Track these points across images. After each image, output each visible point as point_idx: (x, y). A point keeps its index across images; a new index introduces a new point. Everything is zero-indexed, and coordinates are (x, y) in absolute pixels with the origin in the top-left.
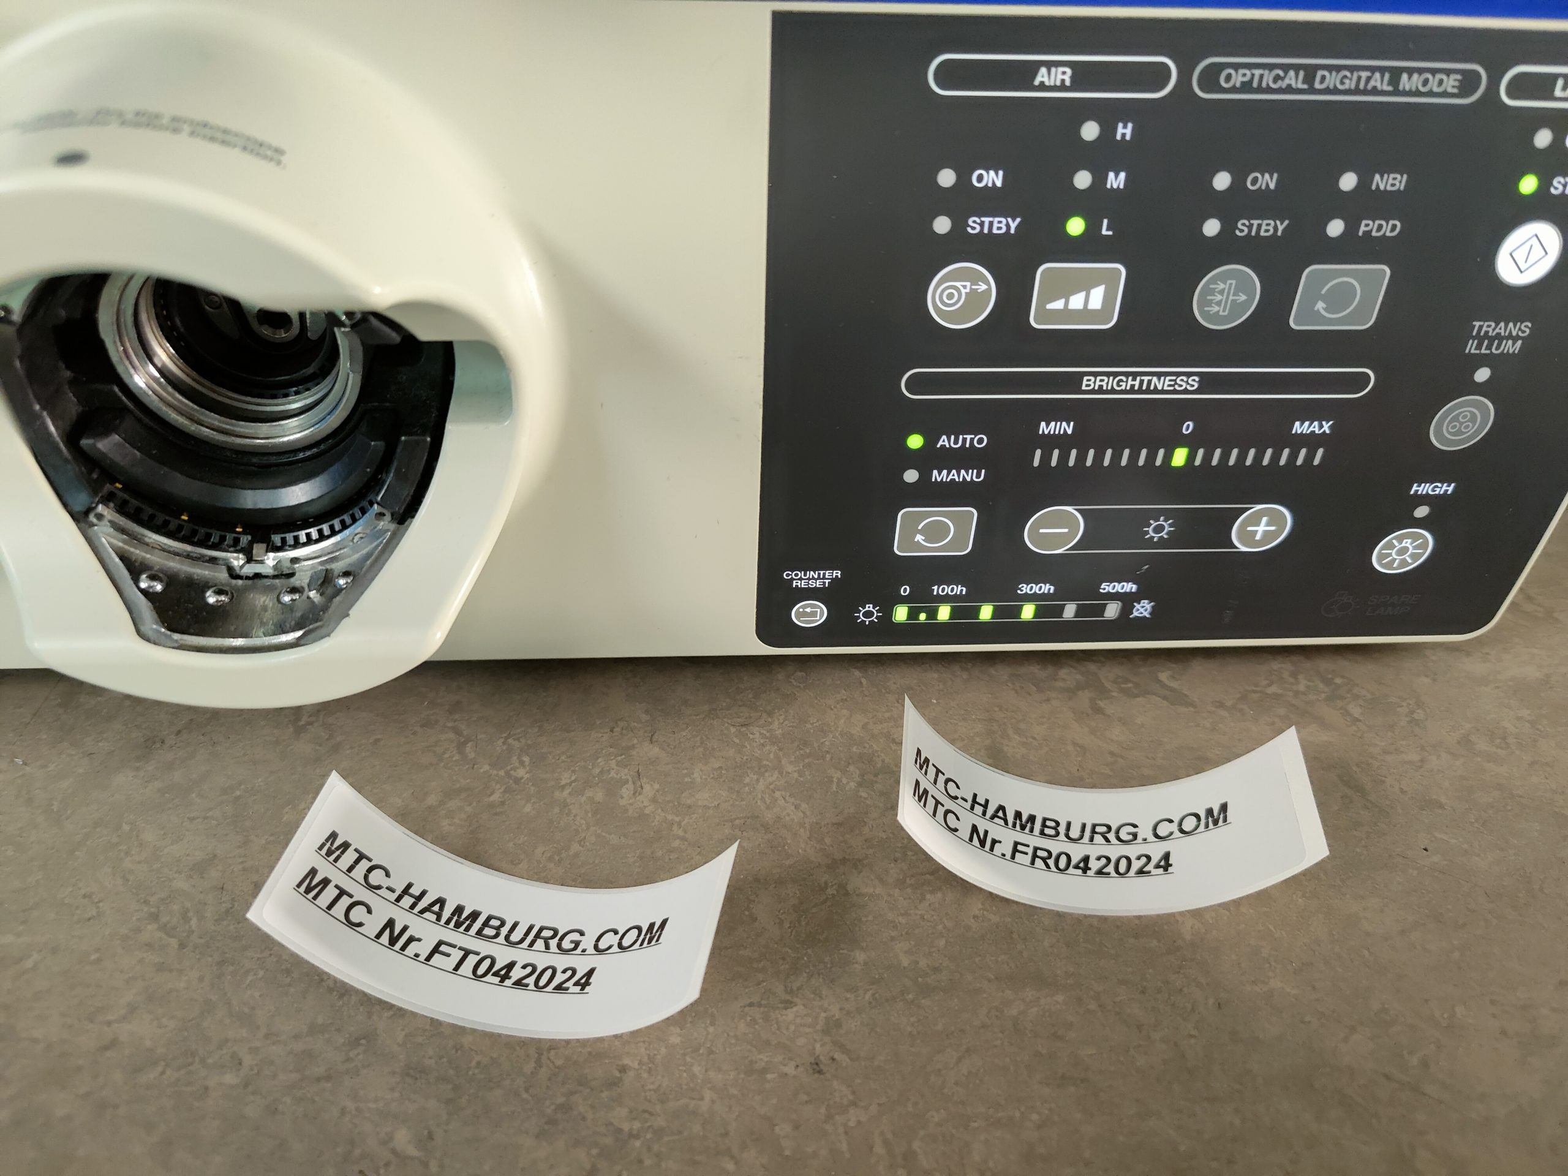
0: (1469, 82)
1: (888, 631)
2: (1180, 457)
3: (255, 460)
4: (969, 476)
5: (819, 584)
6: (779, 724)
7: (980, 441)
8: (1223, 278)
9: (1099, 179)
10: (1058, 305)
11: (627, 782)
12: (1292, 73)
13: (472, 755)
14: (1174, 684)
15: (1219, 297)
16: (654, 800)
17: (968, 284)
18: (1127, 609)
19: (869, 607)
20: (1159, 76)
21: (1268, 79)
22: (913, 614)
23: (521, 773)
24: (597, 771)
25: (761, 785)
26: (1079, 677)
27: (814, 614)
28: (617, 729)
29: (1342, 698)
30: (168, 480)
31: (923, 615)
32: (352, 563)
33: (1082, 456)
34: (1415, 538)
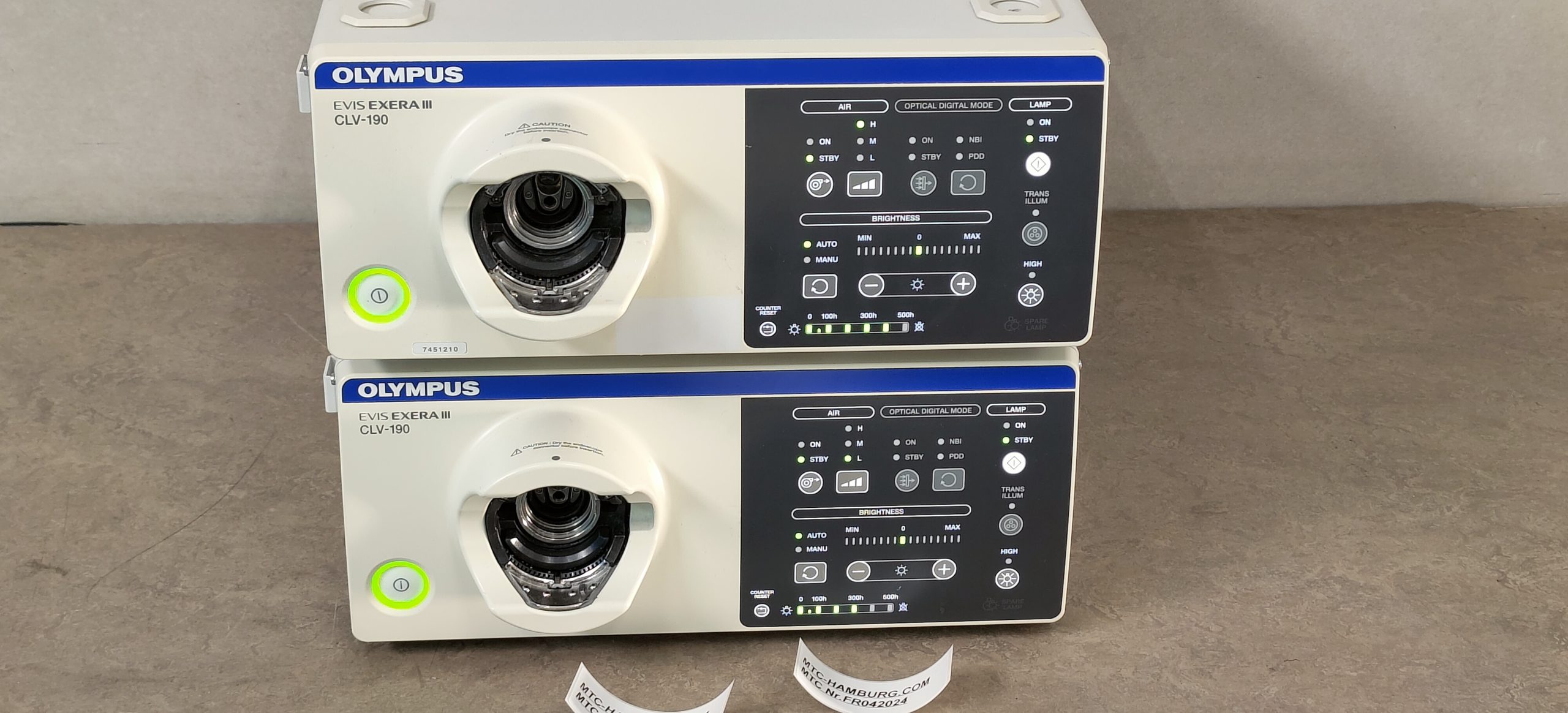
0: (975, 410)
1: (794, 619)
2: (903, 540)
3: (554, 546)
4: (821, 549)
5: (765, 597)
6: (750, 662)
7: (824, 535)
8: (904, 474)
9: (854, 443)
10: (846, 485)
11: (687, 682)
12: (913, 410)
13: (621, 674)
14: (929, 647)
15: (904, 481)
16: (698, 687)
17: (812, 479)
18: (896, 608)
19: (787, 607)
20: (869, 412)
21: (906, 412)
22: (806, 610)
23: (642, 679)
24: (674, 678)
25: (743, 682)
26: (886, 644)
27: (764, 611)
28: (681, 665)
29: (1004, 650)
30: (531, 554)
31: (810, 612)
32: (595, 581)
33: (864, 541)
34: (1011, 573)
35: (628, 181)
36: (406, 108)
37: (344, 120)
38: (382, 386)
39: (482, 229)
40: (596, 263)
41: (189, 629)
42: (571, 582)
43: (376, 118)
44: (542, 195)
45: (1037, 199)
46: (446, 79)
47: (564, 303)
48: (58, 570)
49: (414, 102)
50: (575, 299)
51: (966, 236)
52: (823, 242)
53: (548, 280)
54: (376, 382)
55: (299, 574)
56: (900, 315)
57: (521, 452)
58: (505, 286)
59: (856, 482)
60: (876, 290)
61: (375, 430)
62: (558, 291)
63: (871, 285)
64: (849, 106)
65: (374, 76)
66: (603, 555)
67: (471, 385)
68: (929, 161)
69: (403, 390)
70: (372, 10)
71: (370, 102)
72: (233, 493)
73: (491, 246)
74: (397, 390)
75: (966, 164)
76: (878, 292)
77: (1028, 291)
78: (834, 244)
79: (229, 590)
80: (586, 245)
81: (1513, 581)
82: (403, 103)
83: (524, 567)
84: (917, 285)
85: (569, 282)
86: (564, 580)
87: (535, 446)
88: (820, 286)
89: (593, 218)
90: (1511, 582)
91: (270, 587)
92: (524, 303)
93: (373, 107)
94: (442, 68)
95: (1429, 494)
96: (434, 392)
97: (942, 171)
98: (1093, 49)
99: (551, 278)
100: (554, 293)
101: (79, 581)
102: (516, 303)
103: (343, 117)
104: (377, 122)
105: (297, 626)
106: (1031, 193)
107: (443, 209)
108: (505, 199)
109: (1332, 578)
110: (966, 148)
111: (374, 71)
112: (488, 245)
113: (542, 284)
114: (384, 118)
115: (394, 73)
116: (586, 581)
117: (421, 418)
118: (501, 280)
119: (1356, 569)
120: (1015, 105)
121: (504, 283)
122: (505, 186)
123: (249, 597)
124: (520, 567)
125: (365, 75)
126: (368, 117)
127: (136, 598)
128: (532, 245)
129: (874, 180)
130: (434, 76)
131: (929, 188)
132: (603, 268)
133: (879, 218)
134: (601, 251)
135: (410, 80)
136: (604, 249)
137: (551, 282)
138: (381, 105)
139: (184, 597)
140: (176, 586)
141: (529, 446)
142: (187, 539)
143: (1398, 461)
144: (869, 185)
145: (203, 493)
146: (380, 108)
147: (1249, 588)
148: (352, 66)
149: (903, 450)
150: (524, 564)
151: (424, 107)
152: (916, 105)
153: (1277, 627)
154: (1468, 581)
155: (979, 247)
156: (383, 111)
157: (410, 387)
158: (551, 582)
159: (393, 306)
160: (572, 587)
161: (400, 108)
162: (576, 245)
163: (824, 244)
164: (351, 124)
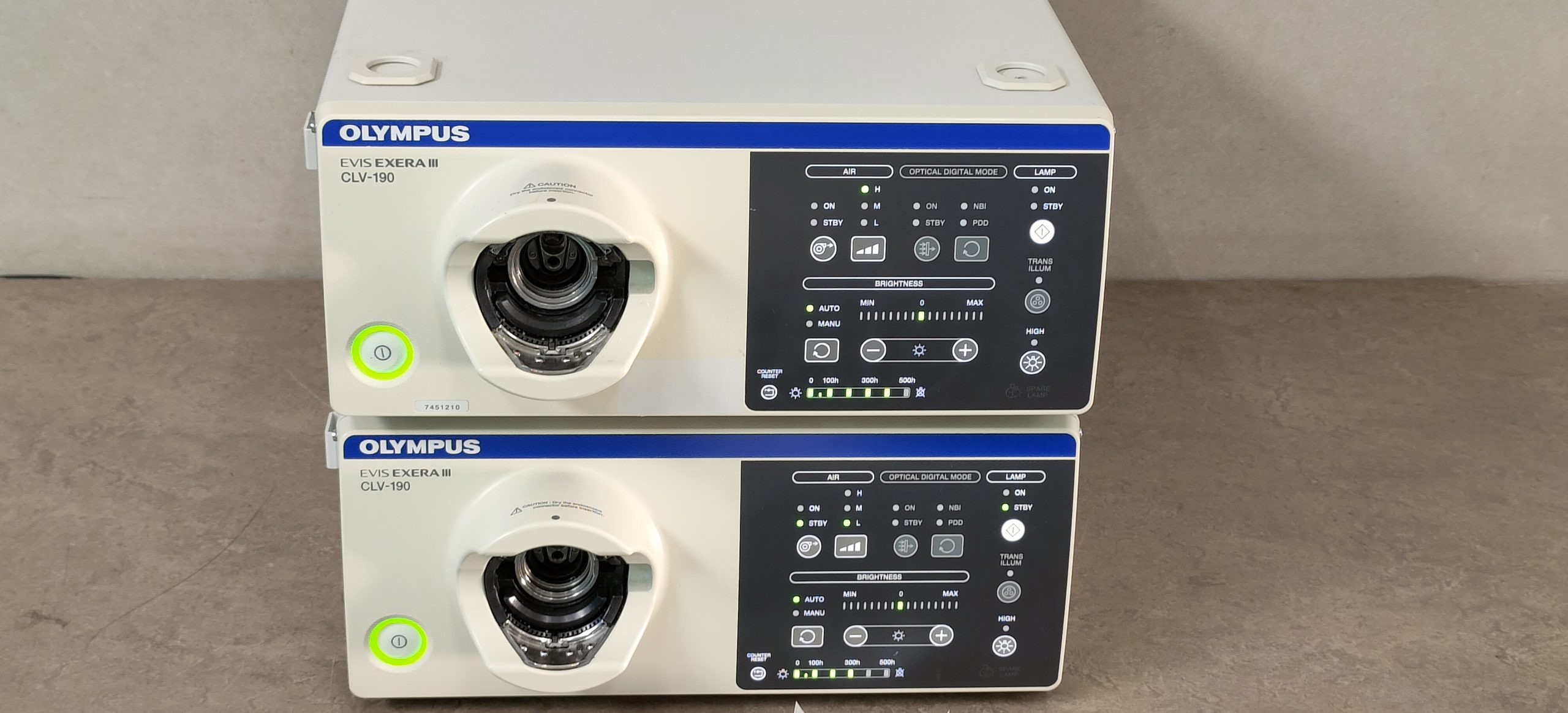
0: (975, 477)
1: (790, 683)
2: (900, 606)
3: (553, 606)
4: (818, 613)
5: (762, 660)
7: (821, 599)
8: (904, 539)
9: (853, 508)
10: (844, 549)
12: (913, 475)
15: (903, 546)
17: (811, 542)
18: (893, 673)
19: (783, 671)
20: (869, 477)
21: (905, 478)
22: (802, 674)
26: (882, 710)
27: (760, 674)
30: (528, 613)
31: (806, 676)
32: (592, 641)
33: (862, 606)
34: (1008, 640)
35: (632, 242)
36: (412, 166)
37: (351, 177)
38: (383, 443)
39: (486, 288)
40: (599, 324)
41: (187, 681)
42: (569, 642)
43: (383, 176)
44: (546, 255)
45: (1040, 267)
46: (453, 138)
47: (567, 362)
48: (58, 621)
49: (420, 160)
50: (577, 359)
51: (969, 303)
52: (825, 306)
53: (551, 340)
54: (378, 438)
55: (296, 629)
56: (902, 380)
57: (521, 511)
58: (507, 345)
59: (854, 547)
60: (877, 355)
61: (375, 487)
62: (560, 351)
63: (874, 350)
64: (853, 171)
65: (381, 134)
66: (601, 615)
67: (472, 444)
68: (933, 227)
69: (404, 448)
70: (380, 68)
71: (377, 160)
72: (232, 548)
73: (495, 305)
74: (398, 447)
75: (971, 230)
76: (880, 357)
77: (1030, 358)
78: (837, 308)
79: (228, 644)
80: (590, 305)
81: (1512, 657)
82: (409, 161)
83: (522, 626)
84: (919, 350)
85: (571, 342)
86: (561, 639)
87: (535, 505)
88: (821, 350)
89: (597, 280)
90: (1510, 659)
91: (268, 641)
92: (526, 362)
93: (380, 165)
94: (449, 127)
95: (1428, 568)
96: (435, 450)
97: (946, 237)
98: (1098, 118)
99: (554, 338)
100: (557, 353)
101: (78, 633)
102: (519, 362)
103: (349, 174)
104: (383, 180)
105: (295, 681)
106: (1035, 260)
107: (447, 267)
108: (510, 258)
109: (1330, 650)
110: (970, 214)
111: (381, 128)
112: (491, 304)
113: (544, 344)
114: (391, 176)
115: (401, 131)
116: (583, 641)
117: (422, 475)
118: (504, 339)
119: (1354, 642)
120: (1020, 172)
121: (508, 342)
122: (509, 245)
123: (247, 651)
124: (518, 625)
125: (372, 133)
126: (374, 175)
127: (135, 650)
128: (536, 305)
129: (878, 245)
130: (441, 135)
131: (932, 254)
132: (606, 328)
133: (883, 284)
134: (604, 312)
135: (417, 138)
136: (607, 309)
137: (554, 341)
138: (387, 163)
139: (183, 650)
140: (174, 639)
141: (529, 505)
142: (186, 593)
143: (1398, 535)
144: (872, 250)
145: (203, 547)
146: (387, 166)
147: (1246, 659)
148: (359, 123)
149: (902, 515)
150: (522, 623)
151: (430, 166)
152: (921, 171)
153: (1275, 699)
154: (1467, 657)
155: (981, 314)
156: (390, 169)
157: (411, 444)
158: (549, 641)
159: (397, 363)
160: (570, 647)
161: (407, 166)
162: (579, 306)
163: (827, 308)
164: (358, 181)
